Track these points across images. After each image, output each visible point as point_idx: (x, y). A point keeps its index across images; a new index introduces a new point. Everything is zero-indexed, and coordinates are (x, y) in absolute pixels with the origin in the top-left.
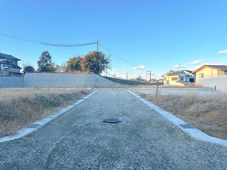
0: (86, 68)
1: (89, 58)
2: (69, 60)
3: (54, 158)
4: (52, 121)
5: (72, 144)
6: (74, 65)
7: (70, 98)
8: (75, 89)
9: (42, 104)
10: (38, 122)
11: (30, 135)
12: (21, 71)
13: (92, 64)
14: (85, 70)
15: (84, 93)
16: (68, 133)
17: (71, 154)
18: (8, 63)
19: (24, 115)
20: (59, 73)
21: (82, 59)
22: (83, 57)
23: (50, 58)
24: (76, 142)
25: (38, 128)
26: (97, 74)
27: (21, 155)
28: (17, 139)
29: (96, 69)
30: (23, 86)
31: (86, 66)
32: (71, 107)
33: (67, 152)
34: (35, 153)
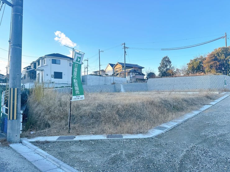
0: (210, 68)
1: (214, 56)
2: (190, 62)
3: (186, 165)
4: (178, 125)
5: (204, 154)
6: (195, 67)
7: (194, 104)
8: (197, 93)
9: (166, 107)
10: (165, 125)
11: (159, 136)
12: (145, 77)
13: (218, 64)
14: (210, 71)
15: (210, 98)
16: (198, 141)
17: (205, 166)
18: (135, 71)
19: (152, 117)
20: (179, 77)
21: (205, 59)
22: (206, 56)
23: (170, 62)
24: (210, 154)
25: (165, 130)
26: (226, 74)
27: (154, 154)
28: (149, 138)
29: (225, 68)
30: (146, 90)
31: (211, 67)
32: (196, 113)
33: (200, 163)
34: (166, 155)
